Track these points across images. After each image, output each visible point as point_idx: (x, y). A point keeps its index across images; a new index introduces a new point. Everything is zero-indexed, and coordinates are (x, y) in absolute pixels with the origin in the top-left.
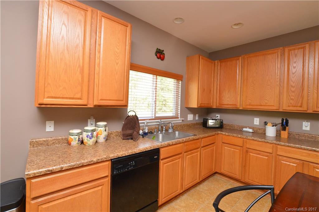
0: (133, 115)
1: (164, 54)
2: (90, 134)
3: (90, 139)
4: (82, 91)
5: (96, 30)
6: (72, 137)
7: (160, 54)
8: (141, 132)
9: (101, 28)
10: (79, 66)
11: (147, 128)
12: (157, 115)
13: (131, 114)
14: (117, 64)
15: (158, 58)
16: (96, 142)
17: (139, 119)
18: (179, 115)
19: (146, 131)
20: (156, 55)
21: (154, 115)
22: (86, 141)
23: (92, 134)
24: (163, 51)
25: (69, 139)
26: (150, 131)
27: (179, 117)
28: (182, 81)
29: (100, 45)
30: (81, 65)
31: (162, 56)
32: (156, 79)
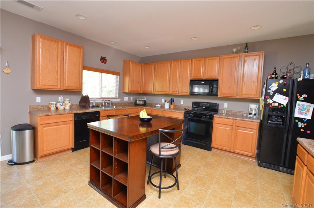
0: (85, 96)
1: (106, 60)
2: (61, 104)
3: (62, 106)
4: (57, 82)
5: (64, 52)
6: (52, 105)
7: (103, 60)
8: (91, 105)
9: (66, 51)
10: (56, 70)
11: (95, 103)
12: (102, 97)
13: (84, 95)
14: (75, 68)
15: (102, 62)
16: (64, 109)
17: (89, 98)
18: (118, 97)
19: (94, 105)
20: (101, 61)
21: (100, 97)
22: (59, 107)
23: (63, 104)
24: (106, 58)
25: (50, 106)
26: (97, 105)
27: (118, 98)
28: (119, 76)
29: (66, 59)
30: (57, 69)
31: (104, 61)
32: (101, 75)
